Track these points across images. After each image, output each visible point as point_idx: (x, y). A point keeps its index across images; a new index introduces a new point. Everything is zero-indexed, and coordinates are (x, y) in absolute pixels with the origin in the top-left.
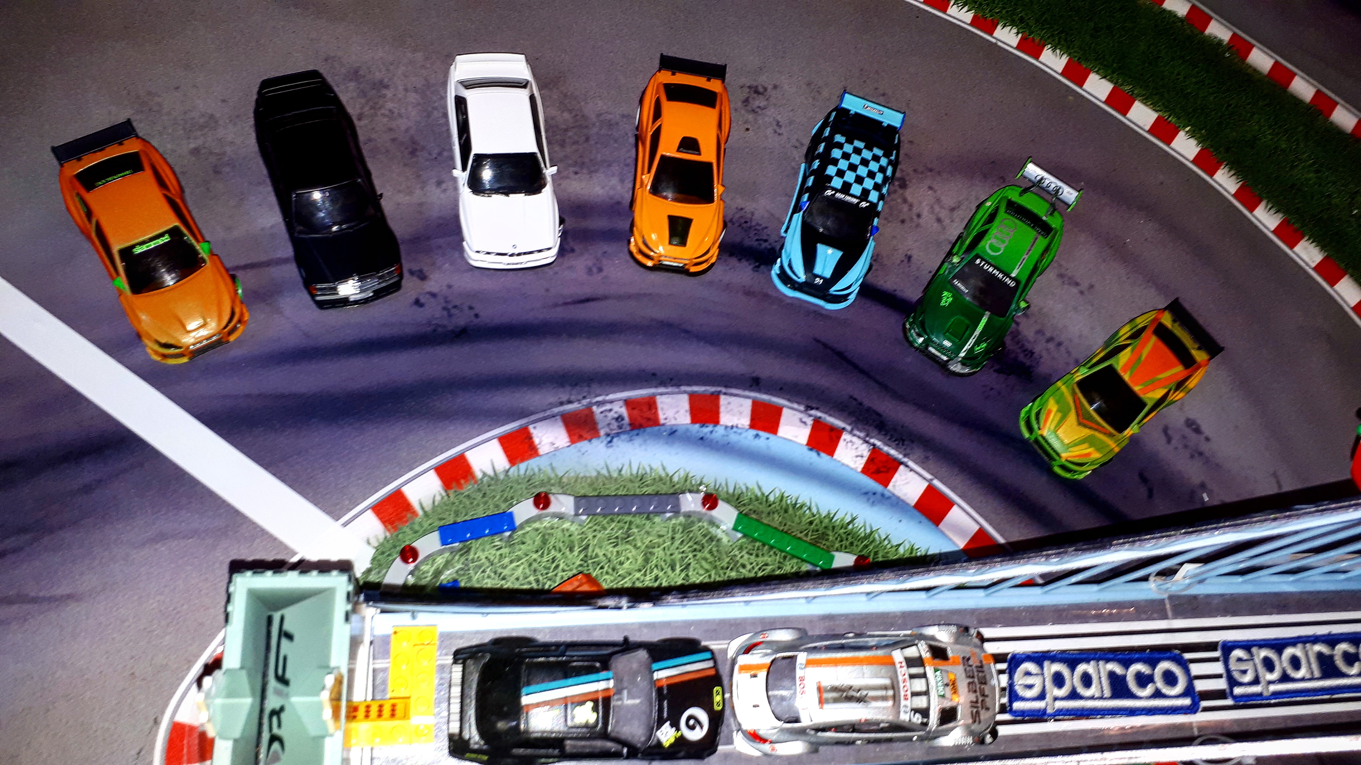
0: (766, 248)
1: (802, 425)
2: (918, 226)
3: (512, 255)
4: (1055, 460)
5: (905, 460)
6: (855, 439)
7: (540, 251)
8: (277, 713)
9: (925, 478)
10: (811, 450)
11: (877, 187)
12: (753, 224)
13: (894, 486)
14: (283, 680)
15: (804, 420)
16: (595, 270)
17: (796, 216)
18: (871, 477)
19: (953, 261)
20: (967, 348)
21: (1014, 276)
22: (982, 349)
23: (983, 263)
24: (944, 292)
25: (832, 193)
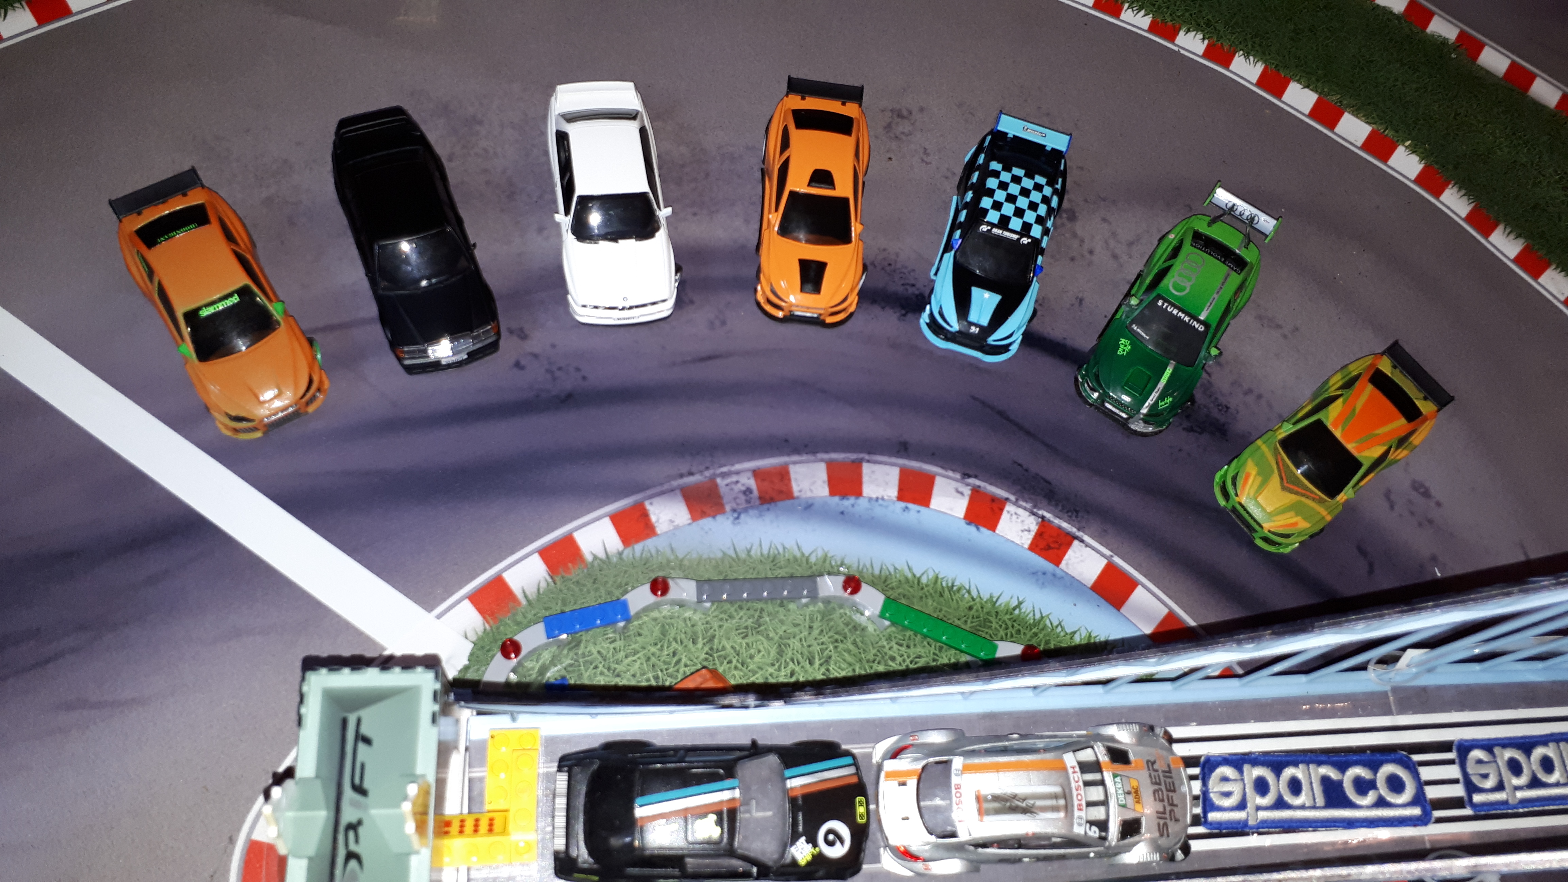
0: (913, 294)
1: (959, 495)
2: (1090, 264)
3: (623, 309)
4: (1256, 531)
5: (1079, 534)
6: (1020, 511)
7: (654, 304)
8: (353, 827)
9: (1103, 555)
10: (969, 524)
11: (1040, 220)
12: (899, 266)
13: (1067, 564)
14: (360, 790)
15: (961, 489)
16: (717, 323)
17: (946, 255)
18: (1040, 555)
19: (1130, 303)
20: (1150, 403)
21: (1202, 319)
22: (1166, 404)
23: (1166, 304)
24: (1121, 339)
25: (988, 229)
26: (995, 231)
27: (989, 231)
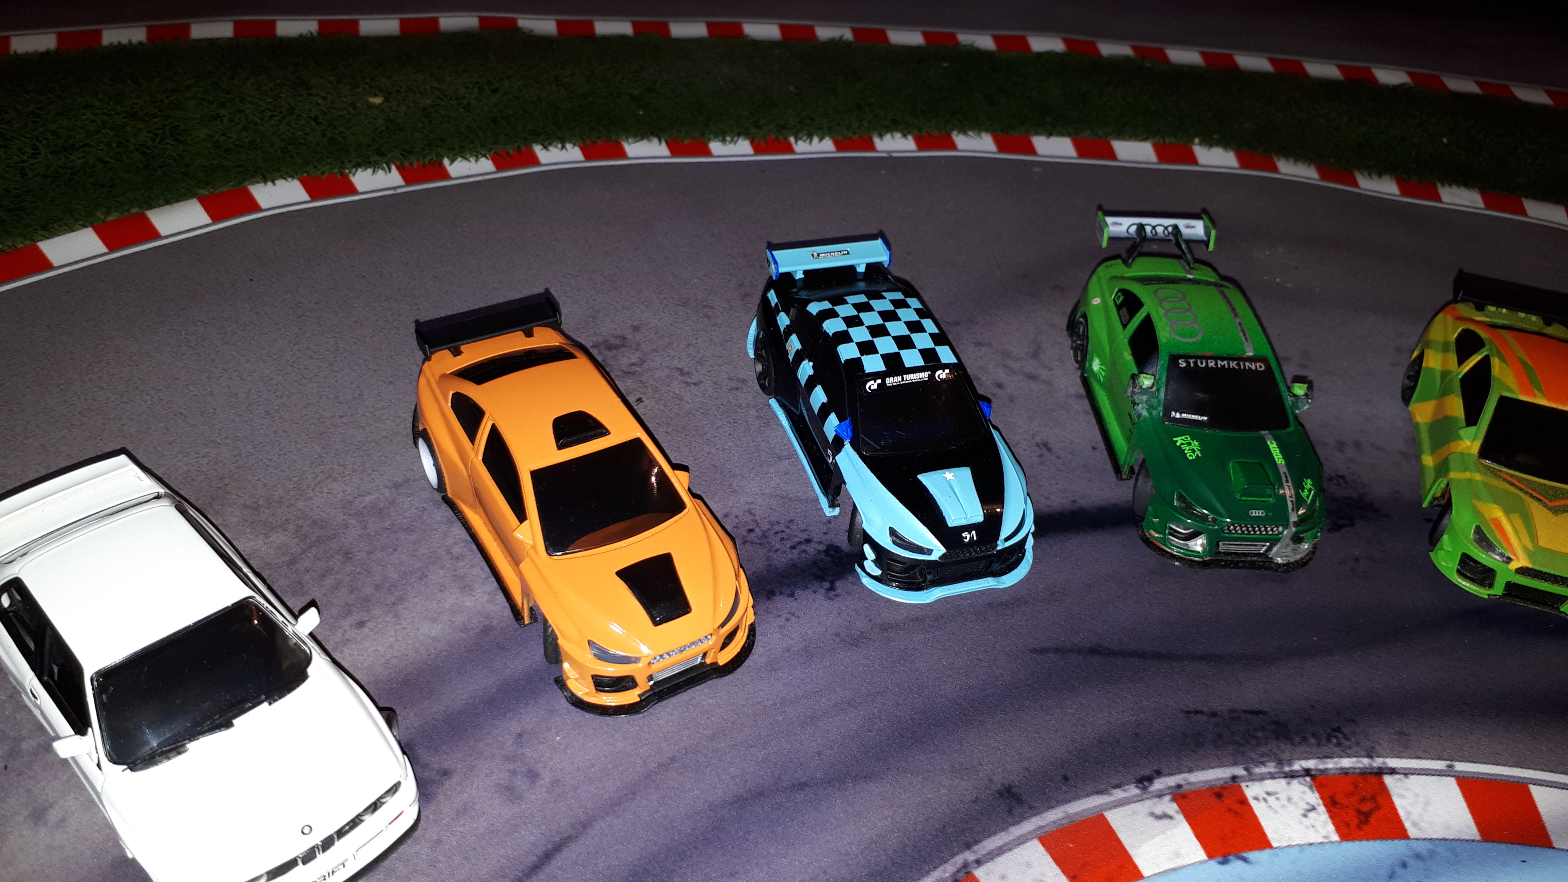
1: (1166, 822)
3: (309, 857)
5: (1378, 763)
6: (1270, 785)
7: (375, 806)
9: (1439, 773)
10: (1224, 862)
11: (939, 339)
12: (765, 526)
13: (1415, 824)
15: (1158, 811)
16: (521, 783)
19: (1144, 387)
20: (1292, 501)
21: (1251, 354)
22: (1310, 490)
23: (1191, 361)
24: (1175, 439)
25: (878, 384)
26: (890, 381)
27: (882, 385)
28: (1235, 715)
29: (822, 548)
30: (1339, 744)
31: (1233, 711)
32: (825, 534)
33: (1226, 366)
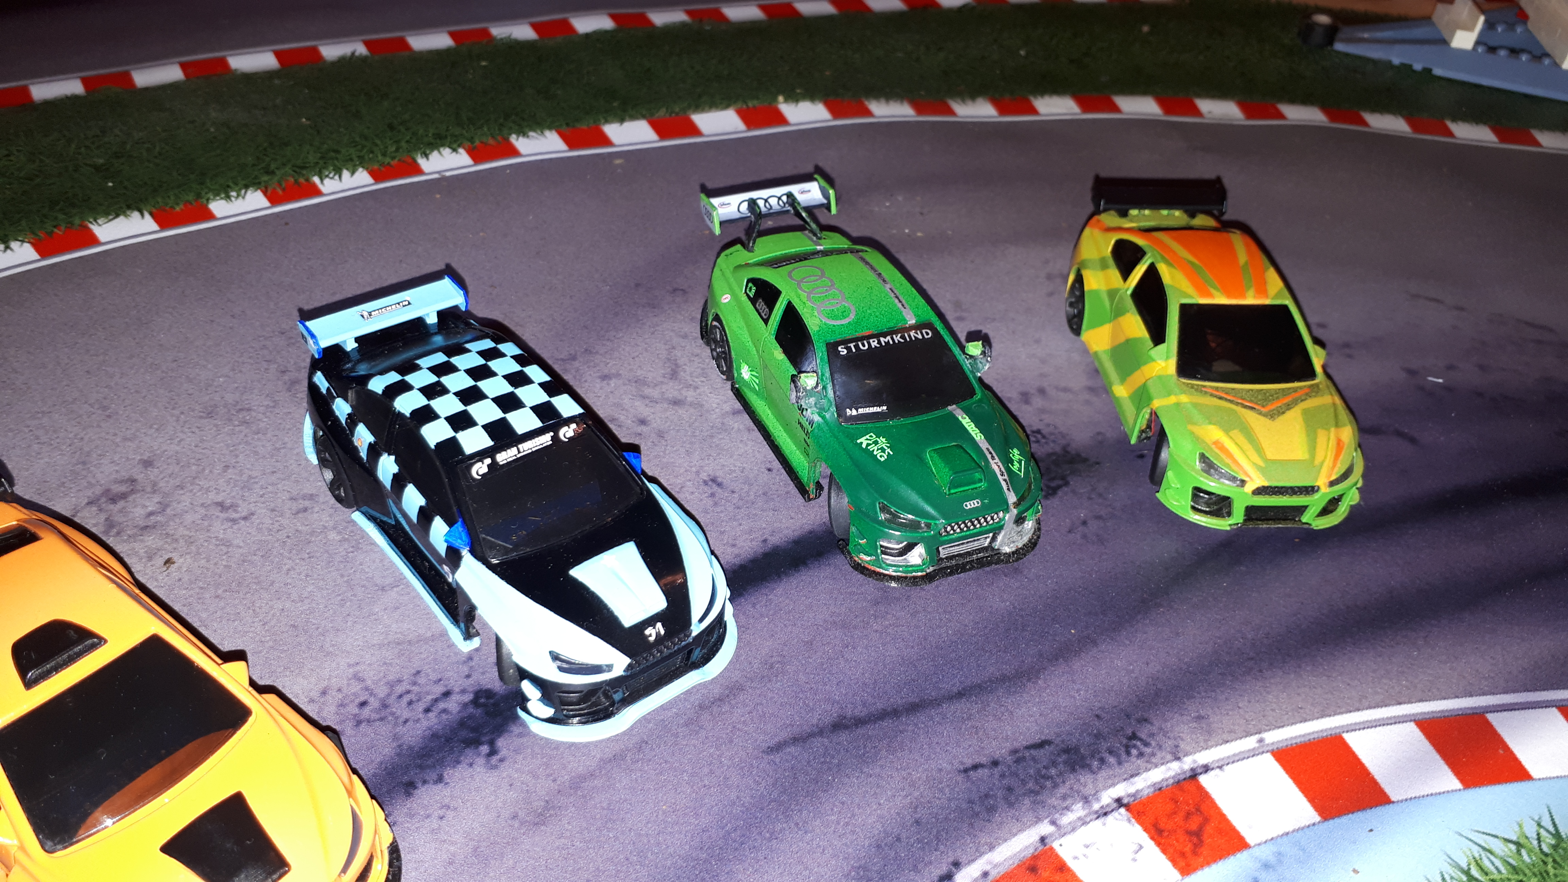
5: (1188, 763)
11: (552, 389)
12: (382, 691)
13: (1250, 828)
18: (1206, 864)
19: (808, 388)
20: (1005, 480)
21: (914, 322)
22: (1020, 462)
23: (852, 345)
24: (859, 441)
25: (488, 466)
26: (503, 457)
27: (493, 466)
28: (1018, 756)
29: (467, 698)
30: (1141, 755)
31: (1015, 751)
32: (468, 676)
33: (891, 342)
